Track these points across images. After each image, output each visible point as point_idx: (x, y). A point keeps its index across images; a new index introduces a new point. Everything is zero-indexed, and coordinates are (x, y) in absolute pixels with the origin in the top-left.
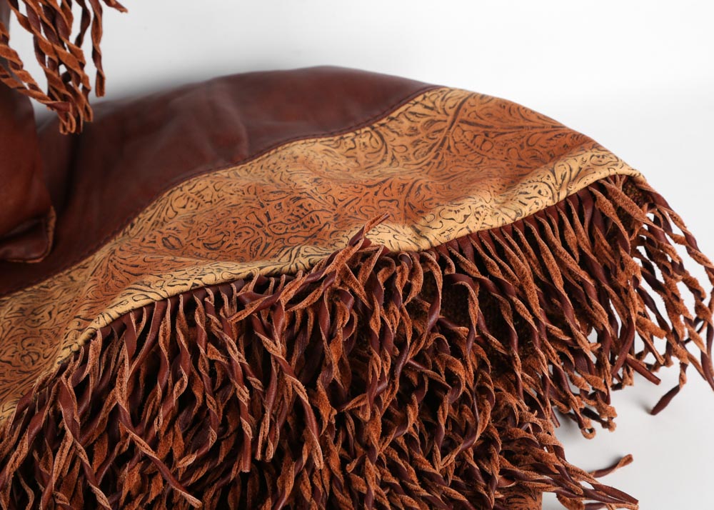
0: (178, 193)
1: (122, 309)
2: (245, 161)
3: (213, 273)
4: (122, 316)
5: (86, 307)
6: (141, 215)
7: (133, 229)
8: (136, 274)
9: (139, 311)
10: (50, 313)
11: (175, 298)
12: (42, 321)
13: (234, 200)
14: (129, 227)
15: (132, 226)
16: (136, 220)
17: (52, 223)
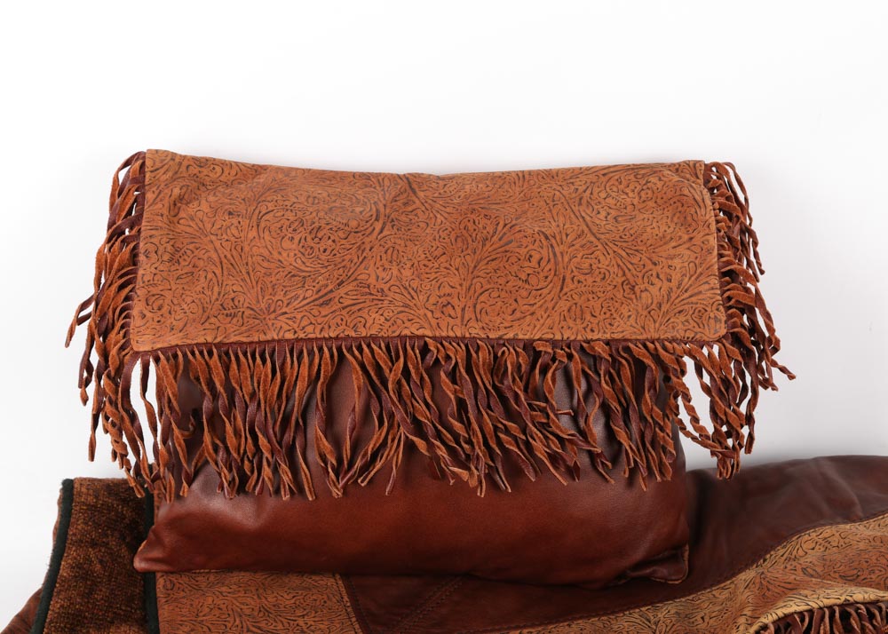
0: (806, 537)
1: (788, 611)
2: (861, 520)
3: (861, 594)
4: (786, 616)
5: (750, 608)
6: (772, 553)
7: (766, 563)
8: (791, 589)
9: (801, 614)
10: (702, 618)
11: (831, 608)
12: (695, 624)
13: (862, 546)
14: (762, 561)
15: (765, 560)
16: (768, 556)
17: (686, 554)
